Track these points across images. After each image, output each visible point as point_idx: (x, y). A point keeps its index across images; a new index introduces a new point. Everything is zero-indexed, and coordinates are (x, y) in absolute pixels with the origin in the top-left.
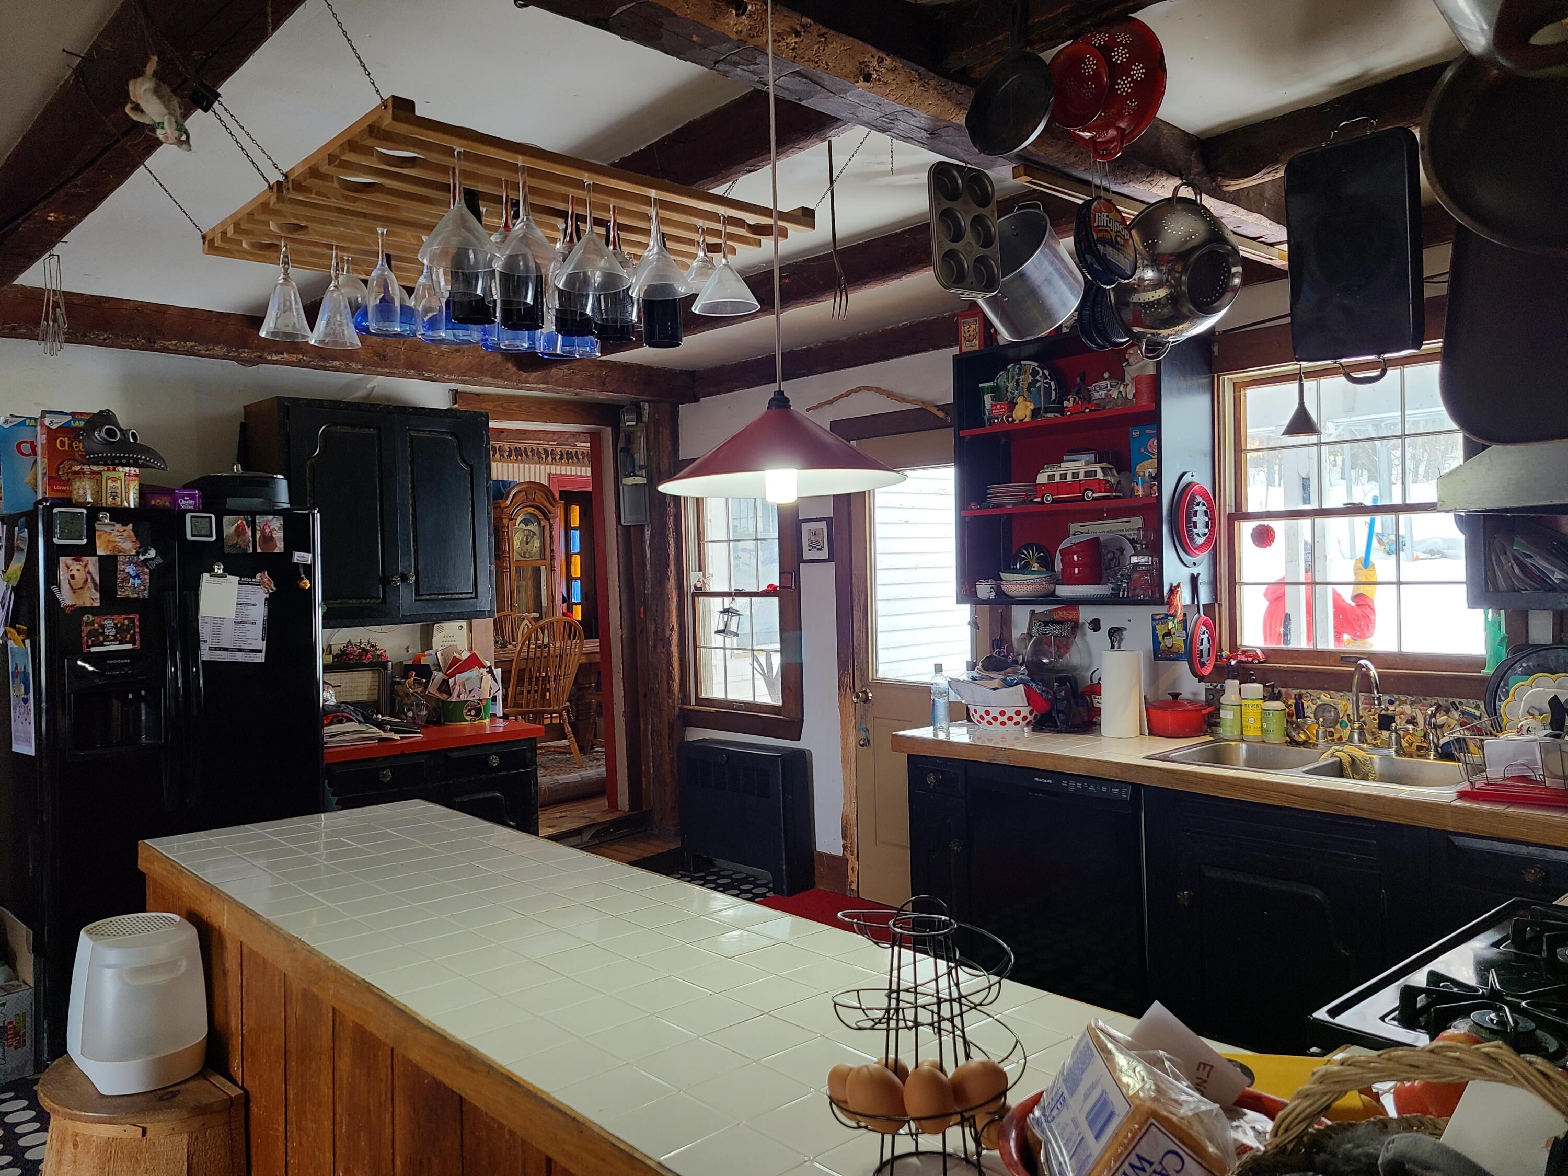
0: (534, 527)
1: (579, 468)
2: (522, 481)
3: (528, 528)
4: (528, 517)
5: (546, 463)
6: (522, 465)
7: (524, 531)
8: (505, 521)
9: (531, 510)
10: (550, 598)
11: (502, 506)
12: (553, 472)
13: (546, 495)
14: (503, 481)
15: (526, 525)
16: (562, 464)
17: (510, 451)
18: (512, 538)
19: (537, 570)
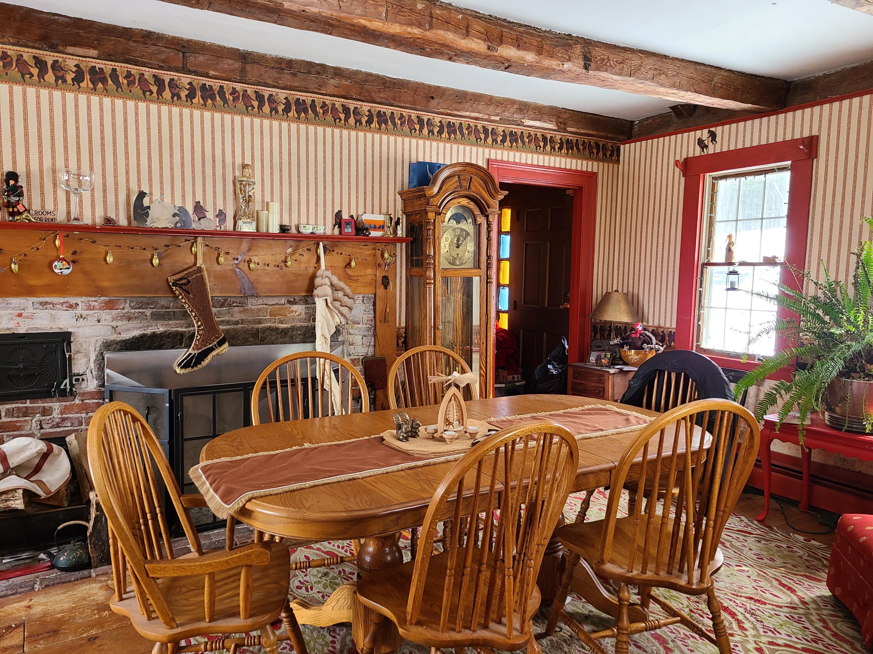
0: (468, 226)
1: (524, 155)
2: (454, 161)
3: (459, 226)
4: (460, 211)
5: (485, 145)
6: (455, 146)
7: (454, 230)
8: (431, 216)
9: (464, 202)
10: (484, 318)
11: (428, 193)
12: (493, 157)
13: (486, 184)
14: (430, 164)
15: (458, 222)
16: (504, 148)
17: (441, 127)
18: (439, 239)
19: (468, 282)
